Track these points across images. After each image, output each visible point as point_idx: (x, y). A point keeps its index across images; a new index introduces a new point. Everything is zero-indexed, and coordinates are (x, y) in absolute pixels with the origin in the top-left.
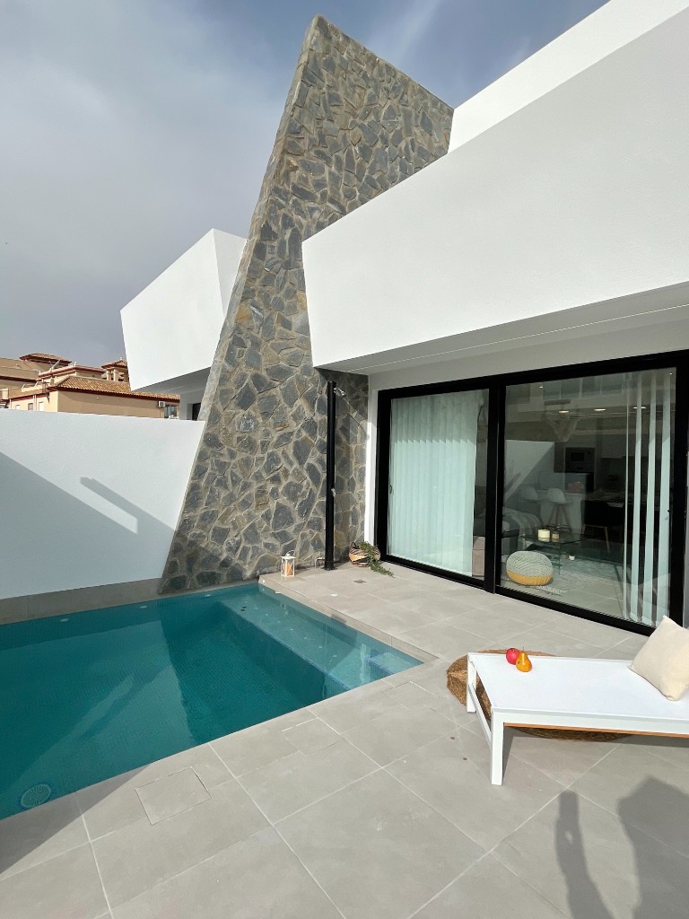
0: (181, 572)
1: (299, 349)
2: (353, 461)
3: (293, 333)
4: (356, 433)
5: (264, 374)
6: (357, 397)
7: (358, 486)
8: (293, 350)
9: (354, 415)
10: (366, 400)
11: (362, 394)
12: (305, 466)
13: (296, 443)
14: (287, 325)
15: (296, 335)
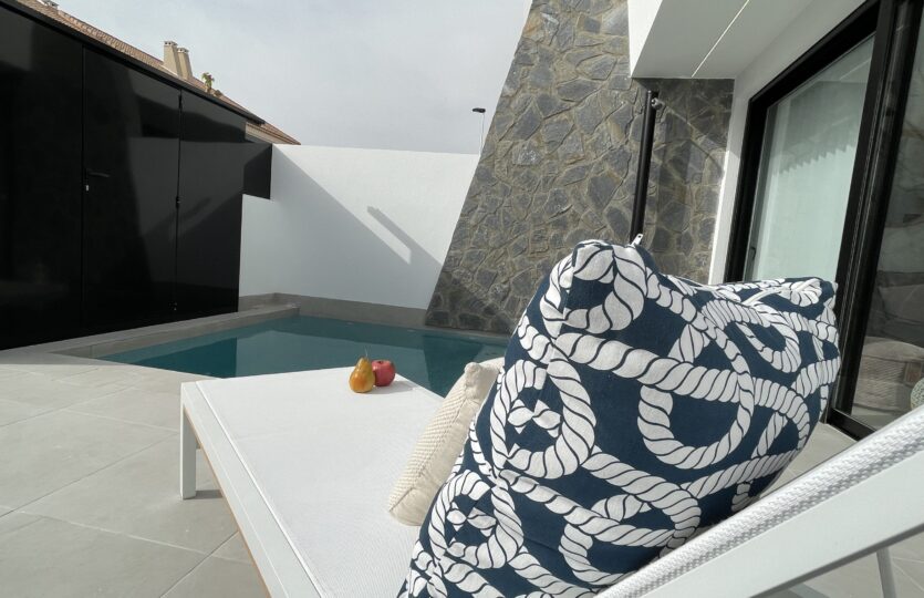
0: (444, 308)
1: (609, 56)
2: (692, 210)
3: (602, 37)
4: (702, 167)
5: (555, 93)
6: (709, 113)
7: (697, 245)
8: (599, 59)
9: (699, 142)
10: (727, 117)
11: (718, 108)
12: (605, 211)
13: (594, 180)
14: (594, 27)
15: (605, 38)
